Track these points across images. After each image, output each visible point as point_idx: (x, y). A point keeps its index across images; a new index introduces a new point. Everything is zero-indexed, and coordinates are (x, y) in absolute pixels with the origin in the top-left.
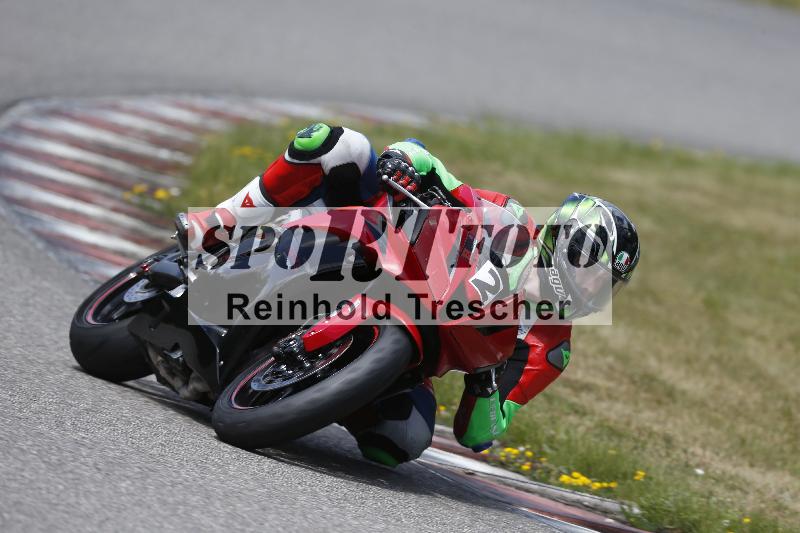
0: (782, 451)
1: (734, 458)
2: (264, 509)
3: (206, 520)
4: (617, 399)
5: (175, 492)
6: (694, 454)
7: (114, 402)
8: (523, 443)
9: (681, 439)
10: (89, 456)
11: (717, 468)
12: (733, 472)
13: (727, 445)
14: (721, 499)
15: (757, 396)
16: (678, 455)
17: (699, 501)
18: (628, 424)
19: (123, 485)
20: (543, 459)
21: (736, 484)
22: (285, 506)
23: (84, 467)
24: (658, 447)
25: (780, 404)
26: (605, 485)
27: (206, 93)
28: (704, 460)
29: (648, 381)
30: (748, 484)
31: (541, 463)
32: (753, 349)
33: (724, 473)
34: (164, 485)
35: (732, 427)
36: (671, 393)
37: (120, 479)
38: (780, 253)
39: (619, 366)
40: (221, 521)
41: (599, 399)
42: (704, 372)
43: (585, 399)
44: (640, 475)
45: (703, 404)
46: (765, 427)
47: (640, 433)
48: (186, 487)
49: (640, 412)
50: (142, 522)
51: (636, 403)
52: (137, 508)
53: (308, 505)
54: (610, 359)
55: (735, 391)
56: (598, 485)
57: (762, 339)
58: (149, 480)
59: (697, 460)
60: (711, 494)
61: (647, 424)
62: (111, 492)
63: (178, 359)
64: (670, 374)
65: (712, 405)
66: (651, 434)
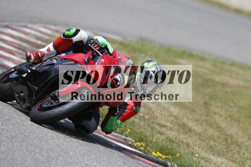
0: (223, 151)
1: (208, 152)
2: (59, 155)
3: (40, 157)
4: (173, 130)
5: (31, 147)
6: (195, 150)
7: (15, 118)
8: (142, 141)
9: (192, 145)
10: (5, 134)
11: (202, 155)
12: (207, 156)
13: (206, 148)
14: (203, 164)
15: (217, 134)
16: (191, 150)
17: (195, 164)
18: (176, 139)
19: (16, 144)
20: (148, 147)
21: (208, 160)
22: (65, 155)
23: (3, 137)
24: (184, 146)
25: (224, 136)
26: (167, 157)
27: (55, 25)
28: (198, 152)
29: (184, 126)
30: (212, 161)
31: (147, 148)
32: (217, 118)
33: (204, 156)
34: (28, 145)
35: (208, 142)
36: (190, 130)
37: (14, 142)
38: (229, 90)
39: (175, 120)
40: (45, 158)
41: (168, 130)
42: (201, 124)
43: (163, 130)
44: (178, 155)
45: (200, 134)
46: (219, 143)
47: (179, 141)
48: (35, 146)
49: (180, 135)
50: (20, 155)
51: (179, 133)
52: (19, 152)
53: (73, 155)
54: (172, 118)
55: (211, 131)
56: (164, 157)
57: (221, 116)
58: (24, 143)
59: (196, 152)
60: (200, 162)
61: (182, 139)
62: (11, 146)
63: (22, 96)
64: (191, 124)
65: (203, 135)
66: (183, 142)
